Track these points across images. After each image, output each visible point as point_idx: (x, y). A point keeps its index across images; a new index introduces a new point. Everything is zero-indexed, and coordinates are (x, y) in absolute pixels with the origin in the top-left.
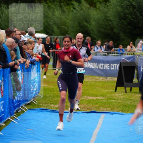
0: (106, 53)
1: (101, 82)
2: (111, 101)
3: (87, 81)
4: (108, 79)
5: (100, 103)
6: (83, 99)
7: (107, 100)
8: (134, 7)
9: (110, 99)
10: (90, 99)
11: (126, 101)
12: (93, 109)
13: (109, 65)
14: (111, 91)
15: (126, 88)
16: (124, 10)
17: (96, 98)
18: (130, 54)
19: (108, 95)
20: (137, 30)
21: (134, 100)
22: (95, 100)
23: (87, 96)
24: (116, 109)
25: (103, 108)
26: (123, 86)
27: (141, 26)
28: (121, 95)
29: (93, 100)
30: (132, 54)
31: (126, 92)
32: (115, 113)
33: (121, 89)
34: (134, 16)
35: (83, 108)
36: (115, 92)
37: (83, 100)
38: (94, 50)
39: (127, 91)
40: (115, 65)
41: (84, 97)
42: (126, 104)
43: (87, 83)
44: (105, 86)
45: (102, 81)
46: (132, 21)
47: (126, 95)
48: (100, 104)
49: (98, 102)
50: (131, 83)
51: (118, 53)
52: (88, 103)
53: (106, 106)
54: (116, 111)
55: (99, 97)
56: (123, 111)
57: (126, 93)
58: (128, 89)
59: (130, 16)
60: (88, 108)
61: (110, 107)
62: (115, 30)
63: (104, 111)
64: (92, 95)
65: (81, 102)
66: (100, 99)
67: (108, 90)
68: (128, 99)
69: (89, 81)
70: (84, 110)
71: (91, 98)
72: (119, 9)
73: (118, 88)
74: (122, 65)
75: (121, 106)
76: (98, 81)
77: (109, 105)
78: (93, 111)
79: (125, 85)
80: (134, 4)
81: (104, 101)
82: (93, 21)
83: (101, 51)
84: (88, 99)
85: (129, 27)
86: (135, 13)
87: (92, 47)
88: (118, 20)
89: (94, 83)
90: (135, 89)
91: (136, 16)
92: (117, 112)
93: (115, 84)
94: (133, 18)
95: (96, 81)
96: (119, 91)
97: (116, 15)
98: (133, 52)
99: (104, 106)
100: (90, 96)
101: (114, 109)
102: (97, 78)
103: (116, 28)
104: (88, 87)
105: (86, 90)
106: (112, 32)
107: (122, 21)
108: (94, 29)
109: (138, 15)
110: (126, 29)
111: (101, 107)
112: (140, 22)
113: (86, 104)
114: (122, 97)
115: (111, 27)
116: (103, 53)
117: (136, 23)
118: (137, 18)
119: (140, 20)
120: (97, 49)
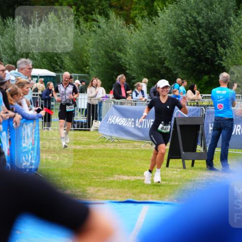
1: (142, 150)
3: (119, 148)
5: (142, 186)
6: (112, 179)
8: (199, 26)
10: (124, 180)
11: (185, 183)
12: (130, 196)
15: (185, 161)
16: (183, 30)
17: (135, 177)
18: (192, 104)
20: (204, 63)
21: (197, 182)
22: (133, 182)
23: (119, 175)
24: (167, 196)
25: (146, 195)
26: (180, 158)
27: (210, 57)
28: (177, 174)
29: (128, 181)
30: (195, 104)
31: (184, 167)
32: (165, 204)
33: (176, 163)
34: (198, 41)
35: (112, 195)
36: (167, 168)
37: (112, 181)
38: (132, 98)
39: (187, 166)
41: (115, 177)
42: (184, 188)
43: (119, 152)
45: (145, 150)
46: (195, 48)
47: (185, 173)
48: (141, 189)
49: (137, 184)
50: (193, 153)
52: (122, 186)
53: (151, 192)
54: (167, 200)
55: (139, 176)
57: (184, 170)
58: (188, 163)
59: (192, 41)
60: (121, 195)
61: (158, 192)
62: (167, 64)
63: (147, 199)
64: (128, 173)
65: (110, 186)
66: (141, 180)
68: (187, 180)
69: (124, 150)
70: (114, 199)
71: (126, 178)
72: (174, 28)
73: (171, 161)
74: (178, 123)
75: (176, 192)
76: (138, 148)
77: (156, 190)
78: (128, 199)
79: (182, 157)
80: (200, 21)
82: (130, 48)
83: (144, 100)
84: (121, 181)
86: (200, 33)
87: (128, 92)
88: (171, 47)
89: (131, 153)
90: (199, 163)
91: (202, 40)
92: (169, 202)
94: (197, 44)
95: (135, 149)
96: (173, 166)
97: (167, 39)
98: (196, 101)
99: (148, 192)
100: (124, 175)
101: (164, 195)
102: (136, 144)
103: (168, 60)
104: (121, 159)
105: (117, 165)
106: (162, 67)
107: (178, 49)
108: (132, 62)
109: (206, 39)
110: (185, 63)
111: (142, 193)
112: (209, 50)
113: (118, 188)
114: (178, 176)
115: (160, 59)
116: (146, 102)
117: (202, 52)
118: (203, 44)
119: (209, 47)
120: (136, 96)
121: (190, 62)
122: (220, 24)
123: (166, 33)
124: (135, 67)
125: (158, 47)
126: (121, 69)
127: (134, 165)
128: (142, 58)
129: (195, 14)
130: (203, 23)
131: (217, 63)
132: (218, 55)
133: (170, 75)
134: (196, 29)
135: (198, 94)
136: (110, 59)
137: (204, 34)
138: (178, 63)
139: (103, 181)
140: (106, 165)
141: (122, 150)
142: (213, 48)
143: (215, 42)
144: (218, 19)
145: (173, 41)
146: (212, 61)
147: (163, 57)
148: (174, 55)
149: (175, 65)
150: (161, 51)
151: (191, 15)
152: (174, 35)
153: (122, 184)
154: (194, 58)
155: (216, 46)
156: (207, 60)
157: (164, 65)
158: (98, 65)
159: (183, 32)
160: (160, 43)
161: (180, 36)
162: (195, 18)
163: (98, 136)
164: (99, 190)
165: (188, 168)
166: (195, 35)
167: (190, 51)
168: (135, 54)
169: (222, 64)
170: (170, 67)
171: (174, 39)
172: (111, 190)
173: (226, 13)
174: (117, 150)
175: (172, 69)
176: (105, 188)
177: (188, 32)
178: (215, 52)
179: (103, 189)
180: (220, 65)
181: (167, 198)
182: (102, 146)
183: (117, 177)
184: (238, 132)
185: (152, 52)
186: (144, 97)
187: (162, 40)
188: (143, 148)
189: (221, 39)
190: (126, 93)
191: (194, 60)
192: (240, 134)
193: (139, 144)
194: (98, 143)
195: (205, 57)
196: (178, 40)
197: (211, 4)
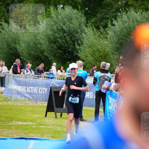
0: (36, 76)
1: (30, 106)
2: (41, 127)
3: (16, 105)
4: (38, 103)
5: (30, 128)
6: (12, 124)
7: (37, 125)
8: (64, 32)
9: (40, 124)
10: (19, 125)
11: (56, 127)
12: (23, 135)
13: (37, 89)
14: (41, 116)
15: (57, 113)
16: (55, 34)
17: (26, 123)
18: (61, 79)
19: (38, 121)
20: (68, 54)
21: (64, 126)
22: (25, 126)
23: (16, 121)
24: (46, 135)
25: (33, 134)
26: (54, 111)
27: (71, 50)
28: (52, 121)
29: (22, 125)
30: (63, 78)
31: (56, 117)
32: (45, 140)
33: (51, 114)
34: (64, 41)
35: (12, 134)
36: (45, 117)
37: (12, 125)
39: (57, 117)
40: (44, 88)
41: (13, 122)
42: (56, 130)
43: (16, 107)
44: (35, 111)
45: (32, 106)
46: (62, 45)
47: (56, 121)
48: (30, 130)
49: (27, 127)
50: (62, 109)
51: (49, 78)
52: (18, 129)
53: (36, 132)
54: (46, 137)
55: (28, 122)
56: (53, 137)
57: (56, 119)
58: (59, 114)
59: (60, 41)
60: (17, 134)
61: (40, 133)
62: (45, 54)
63: (33, 137)
64: (22, 120)
65: (10, 128)
66: (30, 125)
67: (38, 116)
68: (58, 125)
69: (19, 106)
70: (13, 136)
71: (20, 123)
72: (50, 32)
73: (48, 113)
74: (53, 90)
75: (51, 132)
76: (28, 105)
77: (39, 131)
78: (22, 137)
80: (65, 29)
81: (34, 126)
82: (23, 43)
83: (31, 75)
84: (17, 125)
85: (59, 51)
86: (65, 36)
87: (22, 70)
88: (48, 44)
89: (23, 107)
90: (65, 115)
91: (66, 40)
92: (47, 139)
93: (45, 109)
94: (63, 42)
95: (26, 105)
96: (49, 116)
97: (46, 39)
98: (63, 77)
99: (34, 132)
100: (19, 122)
101: (44, 135)
102: (26, 102)
103: (46, 51)
104: (17, 111)
105: (15, 115)
106: (43, 55)
107: (52, 45)
108: (24, 51)
109: (68, 40)
110: (56, 54)
111: (30, 133)
112: (70, 46)
113: (15, 130)
114: (52, 123)
115: (41, 50)
116: (33, 77)
117: (66, 47)
118: (67, 43)
119: (70, 44)
120: (27, 72)
121: (59, 53)
122: (76, 31)
123: (45, 35)
124: (26, 55)
125: (40, 43)
126: (17, 56)
127: (26, 115)
128: (30, 49)
129: (62, 25)
130: (66, 30)
131: (75, 55)
132: (75, 49)
133: (47, 60)
134: (62, 33)
135: (64, 73)
136: (11, 49)
137: (67, 37)
138: (52, 54)
139: (6, 125)
140: (8, 115)
141: (18, 105)
142: (73, 45)
143: (74, 42)
144: (75, 28)
145: (49, 40)
146: (72, 53)
147: (43, 49)
148: (49, 48)
149: (50, 54)
150: (42, 45)
151: (59, 25)
152: (50, 36)
153: (18, 127)
154: (62, 50)
155: (74, 44)
156: (69, 52)
157: (44, 54)
158: (3, 53)
159: (55, 35)
160: (41, 41)
161: (53, 37)
162: (62, 27)
163: (3, 96)
164: (3, 131)
165: (58, 118)
166: (62, 37)
167: (59, 47)
168: (26, 47)
169: (78, 55)
170: (47, 55)
171: (50, 39)
172: (10, 131)
173: (80, 25)
174: (15, 105)
175: (48, 57)
176: (7, 129)
177: (58, 35)
178: (74, 48)
179: (6, 130)
180: (77, 56)
181: (46, 136)
182: (5, 103)
183: (15, 123)
184: (88, 97)
185: (37, 46)
186: (31, 73)
187: (42, 39)
188: (31, 105)
189: (77, 40)
190: (20, 71)
191: (61, 52)
192: (89, 98)
193: (28, 102)
194: (2, 101)
195: (68, 50)
196: (52, 39)
197: (71, 19)
